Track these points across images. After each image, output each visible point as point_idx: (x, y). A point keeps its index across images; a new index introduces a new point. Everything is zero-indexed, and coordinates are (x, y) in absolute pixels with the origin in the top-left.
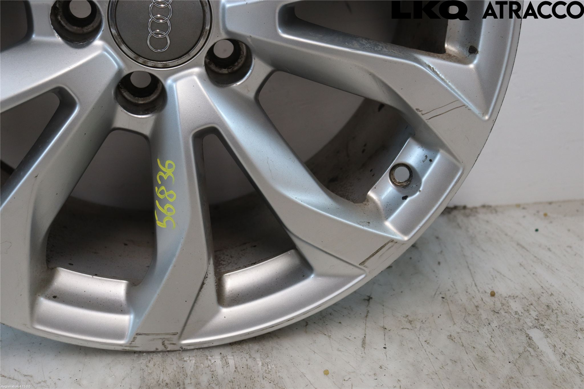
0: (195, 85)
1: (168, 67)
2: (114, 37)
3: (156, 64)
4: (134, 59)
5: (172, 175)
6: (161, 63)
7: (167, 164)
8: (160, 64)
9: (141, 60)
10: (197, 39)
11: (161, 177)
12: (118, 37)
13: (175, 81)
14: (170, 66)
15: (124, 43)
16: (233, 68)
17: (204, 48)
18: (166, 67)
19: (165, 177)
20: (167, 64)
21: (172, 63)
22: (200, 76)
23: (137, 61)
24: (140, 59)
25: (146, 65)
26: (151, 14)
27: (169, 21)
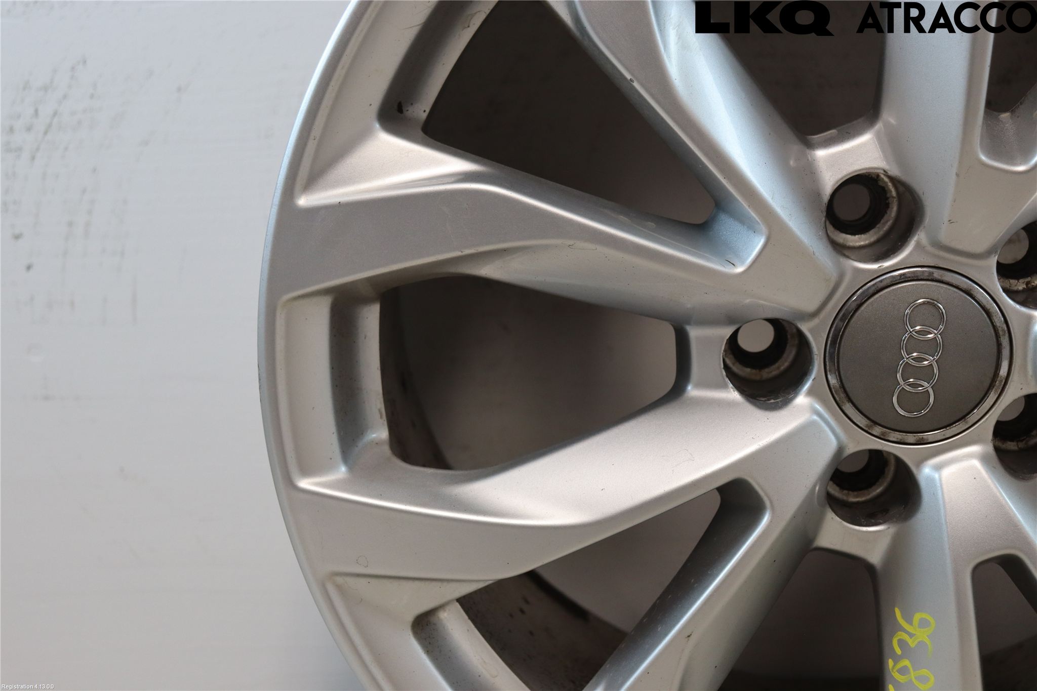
0: (976, 477)
1: (925, 442)
2: (833, 390)
3: (902, 436)
4: (865, 428)
5: (928, 642)
6: (914, 436)
7: (918, 619)
8: (911, 438)
9: (877, 430)
10: (983, 392)
11: (902, 642)
12: (840, 390)
13: (939, 468)
14: (928, 441)
15: (850, 400)
16: (1028, 441)
17: (994, 409)
18: (922, 442)
19: (912, 643)
20: (929, 436)
21: (933, 435)
22: (984, 459)
23: (870, 431)
24: (875, 428)
25: (887, 438)
26: (904, 350)
27: (935, 363)
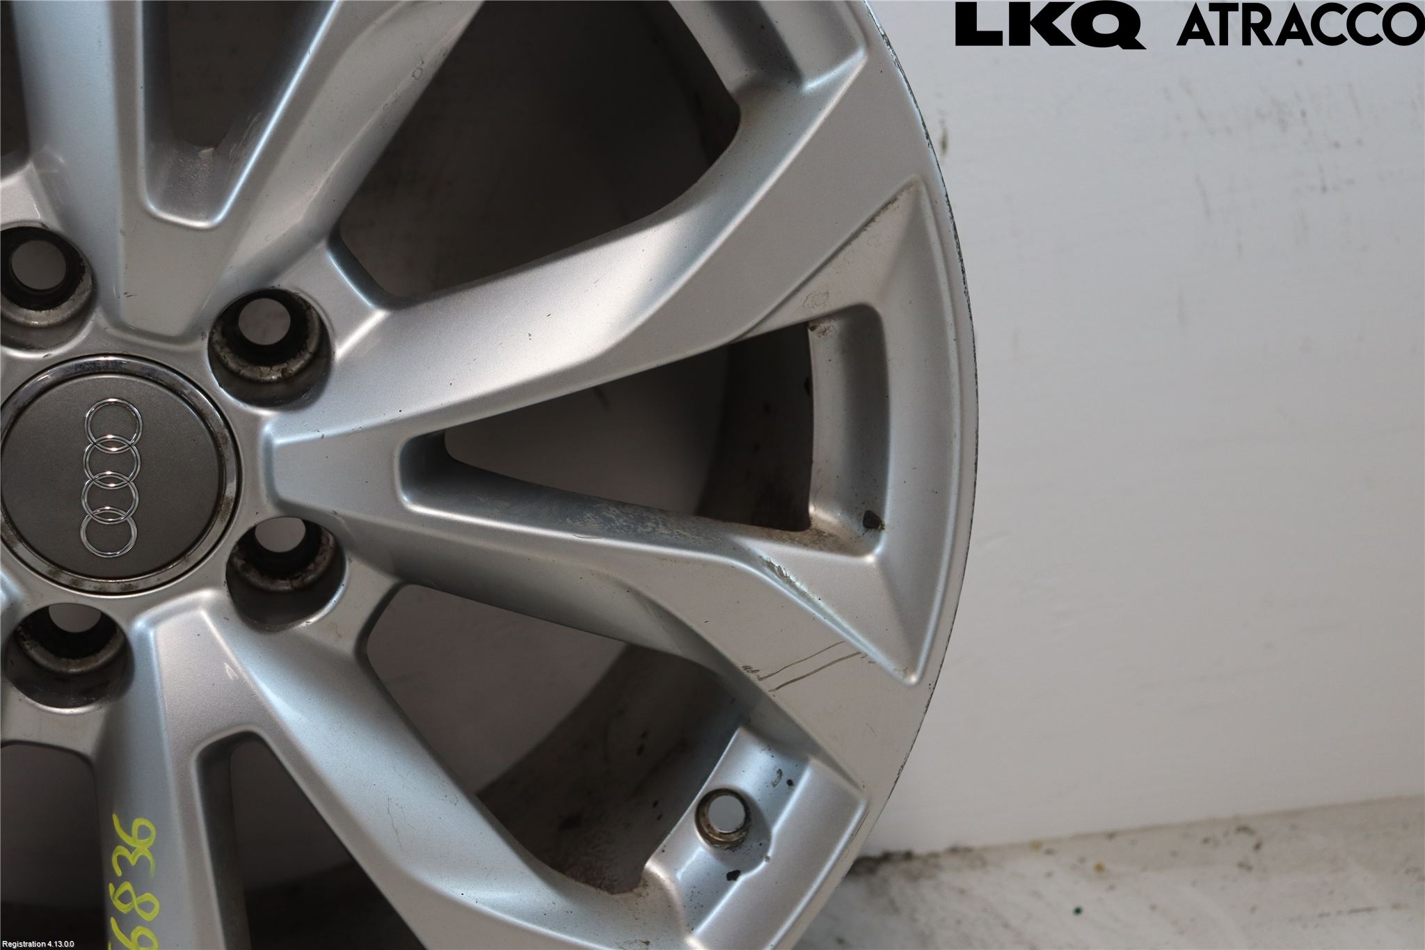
0: (203, 632)
1: (134, 590)
3: (103, 584)
4: (49, 576)
5: (150, 857)
6: (118, 583)
7: (137, 828)
8: (112, 584)
9: (67, 578)
10: (206, 521)
11: (122, 860)
12: (9, 528)
13: (154, 622)
14: (138, 589)
15: (23, 539)
16: (303, 580)
17: (223, 542)
18: (128, 590)
19: (132, 859)
20: (131, 583)
21: (142, 581)
22: (215, 610)
23: (56, 579)
24: (63, 574)
25: (81, 588)
26: (88, 468)
27: (133, 484)
